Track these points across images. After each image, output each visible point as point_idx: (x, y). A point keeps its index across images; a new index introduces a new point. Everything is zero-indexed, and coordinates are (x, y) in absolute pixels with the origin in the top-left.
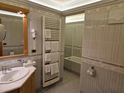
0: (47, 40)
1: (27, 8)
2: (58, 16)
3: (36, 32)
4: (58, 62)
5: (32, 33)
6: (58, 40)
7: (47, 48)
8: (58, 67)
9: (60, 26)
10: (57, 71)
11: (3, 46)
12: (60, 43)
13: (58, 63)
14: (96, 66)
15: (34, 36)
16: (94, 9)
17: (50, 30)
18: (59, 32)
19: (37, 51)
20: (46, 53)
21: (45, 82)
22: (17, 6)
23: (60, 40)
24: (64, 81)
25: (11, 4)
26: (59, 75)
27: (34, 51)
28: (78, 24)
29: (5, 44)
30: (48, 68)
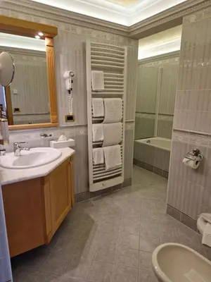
0: (96, 95)
1: (52, 23)
2: (121, 39)
3: (72, 76)
4: (120, 144)
5: (65, 79)
6: (120, 96)
7: (96, 113)
8: (120, 155)
9: (125, 64)
10: (119, 162)
11: (14, 114)
12: (125, 102)
13: (119, 146)
14: (205, 149)
15: (68, 85)
16: (204, 10)
17: (102, 72)
18: (122, 77)
19: (75, 118)
20: (94, 122)
21: (95, 182)
22: (33, 20)
23: (124, 97)
24: (133, 186)
25: (22, 17)
26: (123, 172)
27: (70, 118)
28: (172, 59)
29: (17, 110)
30: (98, 155)
